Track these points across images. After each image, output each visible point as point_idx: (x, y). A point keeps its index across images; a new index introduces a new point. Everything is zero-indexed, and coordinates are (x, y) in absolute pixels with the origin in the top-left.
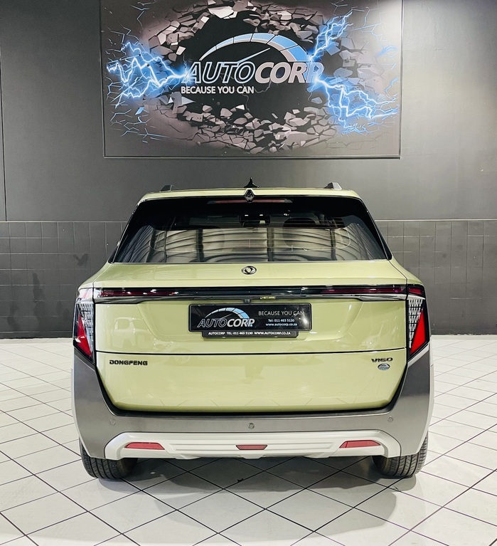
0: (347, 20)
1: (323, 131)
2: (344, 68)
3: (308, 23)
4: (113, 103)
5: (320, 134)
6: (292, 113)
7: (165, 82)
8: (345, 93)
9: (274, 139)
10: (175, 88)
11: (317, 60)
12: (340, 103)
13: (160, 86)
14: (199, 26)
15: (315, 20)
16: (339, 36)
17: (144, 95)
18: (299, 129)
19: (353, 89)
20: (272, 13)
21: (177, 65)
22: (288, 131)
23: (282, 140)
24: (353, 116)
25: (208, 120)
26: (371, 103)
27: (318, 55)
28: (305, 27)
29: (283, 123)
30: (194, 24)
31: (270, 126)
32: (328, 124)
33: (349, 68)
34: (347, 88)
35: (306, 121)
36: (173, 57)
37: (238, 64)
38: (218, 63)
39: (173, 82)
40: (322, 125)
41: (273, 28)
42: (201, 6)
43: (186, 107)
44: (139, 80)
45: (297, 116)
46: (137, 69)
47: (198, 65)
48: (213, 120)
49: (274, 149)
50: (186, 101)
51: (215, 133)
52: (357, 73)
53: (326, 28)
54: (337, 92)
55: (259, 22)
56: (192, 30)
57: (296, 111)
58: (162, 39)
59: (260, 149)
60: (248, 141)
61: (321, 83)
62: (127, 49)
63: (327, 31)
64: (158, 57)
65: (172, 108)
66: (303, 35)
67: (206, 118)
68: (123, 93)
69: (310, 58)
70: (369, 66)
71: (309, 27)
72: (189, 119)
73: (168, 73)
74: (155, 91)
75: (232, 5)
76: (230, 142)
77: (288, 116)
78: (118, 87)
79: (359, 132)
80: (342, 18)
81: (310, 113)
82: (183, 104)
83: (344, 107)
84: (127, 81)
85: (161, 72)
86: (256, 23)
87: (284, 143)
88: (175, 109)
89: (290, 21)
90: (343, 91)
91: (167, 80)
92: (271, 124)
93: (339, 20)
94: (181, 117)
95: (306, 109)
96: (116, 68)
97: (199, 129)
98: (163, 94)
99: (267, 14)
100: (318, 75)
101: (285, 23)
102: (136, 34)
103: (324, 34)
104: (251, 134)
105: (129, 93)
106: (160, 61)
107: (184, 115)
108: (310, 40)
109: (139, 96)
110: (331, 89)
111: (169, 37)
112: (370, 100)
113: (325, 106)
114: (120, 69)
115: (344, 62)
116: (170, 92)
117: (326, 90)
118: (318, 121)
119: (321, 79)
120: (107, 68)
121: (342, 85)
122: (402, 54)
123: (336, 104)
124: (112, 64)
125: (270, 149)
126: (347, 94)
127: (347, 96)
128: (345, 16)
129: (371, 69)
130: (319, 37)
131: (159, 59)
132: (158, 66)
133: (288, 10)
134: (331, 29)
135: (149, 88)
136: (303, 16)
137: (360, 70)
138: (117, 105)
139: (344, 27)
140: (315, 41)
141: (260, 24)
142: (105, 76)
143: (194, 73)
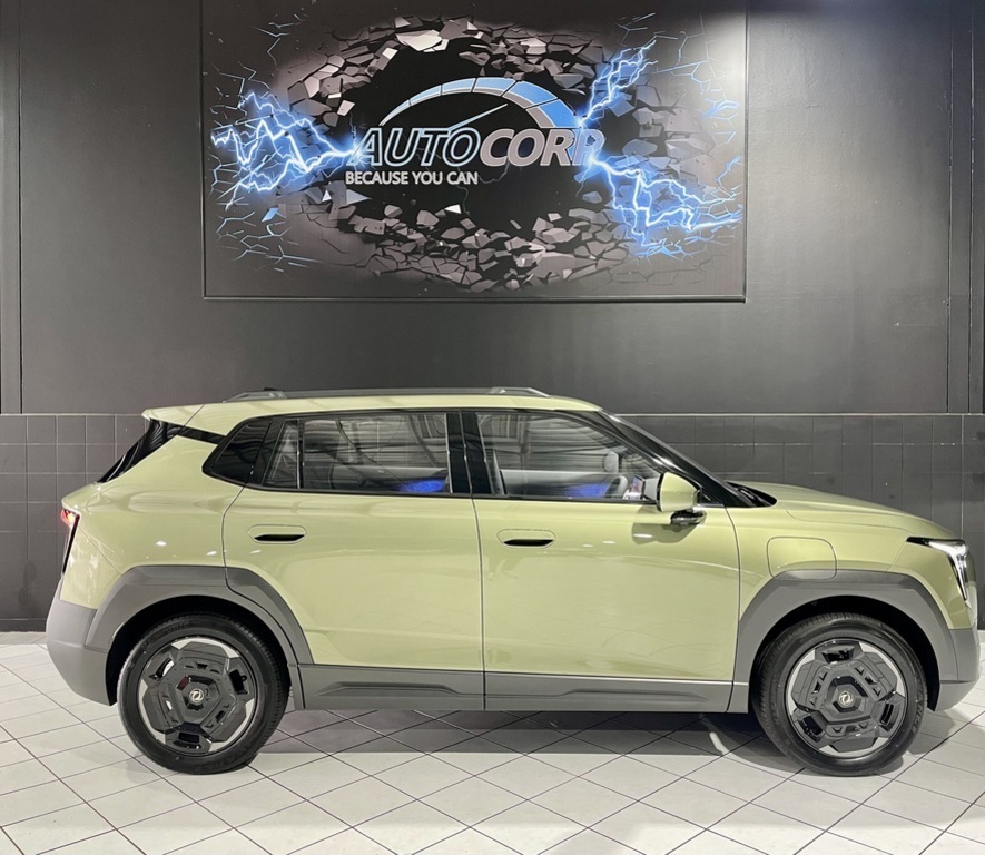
0: (648, 55)
1: (604, 252)
2: (642, 139)
3: (577, 59)
4: (221, 201)
5: (599, 257)
6: (548, 220)
7: (317, 163)
8: (644, 185)
9: (514, 265)
10: (333, 176)
11: (592, 126)
12: (635, 202)
13: (308, 170)
14: (380, 65)
15: (589, 55)
16: (632, 82)
17: (279, 187)
18: (560, 247)
19: (657, 177)
20: (510, 41)
21: (338, 133)
22: (540, 252)
23: (529, 269)
24: (658, 225)
25: (394, 231)
26: (692, 202)
27: (594, 115)
28: (570, 67)
29: (530, 236)
30: (371, 61)
31: (507, 244)
32: (612, 240)
33: (651, 140)
34: (647, 175)
35: (572, 234)
36: (332, 120)
37: (450, 132)
38: (414, 130)
39: (330, 164)
40: (601, 242)
41: (513, 69)
42: (384, 30)
43: (354, 208)
44: (270, 159)
45: (557, 224)
46: (268, 138)
47: (376, 133)
48: (404, 232)
49: (514, 283)
50: (354, 197)
51: (407, 255)
52: (665, 148)
53: (609, 69)
54: (626, 182)
55: (487, 57)
56: (366, 71)
57: (554, 217)
58: (313, 88)
59: (489, 284)
60: (467, 269)
61: (600, 168)
62: (250, 106)
63: (611, 74)
64: (305, 119)
65: (329, 211)
66: (566, 80)
67: (390, 228)
68: (240, 183)
69: (580, 122)
70: (687, 137)
71: (577, 66)
72: (359, 229)
73: (322, 148)
74: (299, 180)
75: (439, 28)
76: (434, 271)
77: (540, 225)
78: (231, 173)
79: (670, 253)
80: (638, 51)
81: (579, 220)
82: (349, 203)
83: (642, 208)
84: (248, 161)
85: (309, 146)
86: (482, 59)
87: (531, 274)
88: (334, 214)
89: (544, 57)
90: (640, 180)
91: (320, 160)
92: (507, 239)
93: (632, 55)
94: (344, 226)
95: (573, 213)
96: (228, 138)
97: (377, 247)
98: (313, 185)
99: (502, 45)
100: (594, 152)
101: (534, 61)
102: (265, 78)
103: (605, 79)
104: (473, 256)
105: (252, 182)
106: (309, 127)
107: (351, 223)
108: (581, 89)
109: (269, 189)
110: (617, 176)
111: (325, 84)
112: (690, 196)
113: (609, 208)
114: (235, 140)
115: (641, 129)
116: (326, 182)
117: (610, 178)
118: (594, 234)
119: (600, 160)
120: (213, 138)
121: (639, 170)
122: (747, 114)
123: (627, 203)
124: (221, 131)
125: (508, 283)
126: (647, 187)
127: (647, 190)
128: (643, 48)
129: (693, 142)
130: (597, 85)
131: (306, 123)
132: (304, 135)
133: (539, 38)
134: (619, 71)
135: (288, 174)
136: (567, 48)
137: (671, 143)
138: (228, 205)
139: (641, 67)
140: (588, 92)
141: (490, 61)
142: (207, 153)
143: (370, 147)
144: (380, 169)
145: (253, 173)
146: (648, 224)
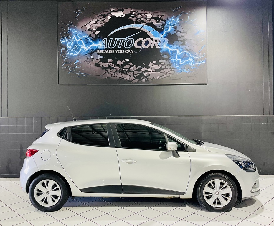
0: (180, 18)
1: (168, 71)
2: (179, 41)
3: (160, 19)
4: (63, 58)
5: (167, 73)
6: (153, 63)
7: (89, 47)
8: (179, 53)
9: (144, 75)
10: (94, 51)
11: (165, 37)
12: (177, 58)
13: (87, 50)
14: (106, 21)
15: (163, 18)
16: (175, 25)
17: (79, 54)
18: (156, 70)
19: (183, 51)
20: (142, 14)
21: (95, 39)
22: (151, 72)
23: (148, 76)
24: (183, 64)
25: (111, 66)
26: (192, 58)
27: (165, 34)
28: (158, 21)
29: (148, 67)
30: (104, 20)
32: (171, 68)
33: (181, 41)
34: (180, 50)
35: (159, 67)
36: (93, 36)
37: (126, 39)
38: (116, 38)
39: (93, 48)
40: (168, 69)
41: (143, 22)
42: (107, 11)
43: (100, 60)
44: (76, 47)
45: (155, 64)
46: (76, 41)
47: (106, 39)
48: (113, 66)
49: (144, 80)
50: (100, 57)
51: (114, 72)
53: (169, 22)
54: (174, 53)
56: (103, 23)
57: (155, 62)
58: (88, 27)
59: (137, 80)
60: (131, 76)
61: (167, 48)
62: (71, 32)
64: (86, 36)
65: (93, 61)
66: (158, 25)
67: (109, 65)
68: (68, 53)
69: (161, 36)
70: (191, 40)
71: (160, 21)
72: (101, 66)
73: (91, 44)
74: (84, 52)
75: (123, 11)
76: (121, 77)
77: (151, 64)
78: (66, 50)
79: (186, 72)
80: (177, 17)
81: (161, 63)
82: (98, 58)
83: (179, 59)
84: (70, 47)
85: (87, 43)
86: (134, 19)
87: (148, 78)
88: (94, 61)
89: (151, 18)
90: (178, 52)
91: (90, 47)
92: (142, 68)
93: (175, 18)
94: (97, 65)
95: (160, 61)
96: (65, 41)
97: (106, 70)
98: (88, 54)
100: (165, 44)
101: (149, 20)
102: (75, 24)
103: (168, 24)
104: (133, 73)
105: (71, 53)
106: (87, 38)
107: (99, 64)
108: (161, 27)
109: (76, 55)
110: (172, 51)
111: (91, 26)
112: (192, 56)
113: (169, 59)
114: (67, 41)
115: (178, 38)
116: (92, 53)
117: (170, 51)
118: (165, 66)
119: (167, 46)
120: (61, 41)
121: (177, 49)
122: (207, 34)
123: (175, 58)
124: (63, 39)
125: (142, 80)
126: (180, 53)
127: (180, 54)
128: (178, 16)
129: (192, 41)
130: (166, 26)
131: (86, 37)
132: (86, 40)
133: (150, 13)
134: (172, 22)
135: (81, 51)
136: (158, 16)
137: (186, 42)
138: (65, 59)
139: (178, 21)
140: (164, 28)
141: (137, 20)
142: (59, 45)
143: (104, 43)
144: (107, 49)
145: (72, 50)
146: (180, 64)
